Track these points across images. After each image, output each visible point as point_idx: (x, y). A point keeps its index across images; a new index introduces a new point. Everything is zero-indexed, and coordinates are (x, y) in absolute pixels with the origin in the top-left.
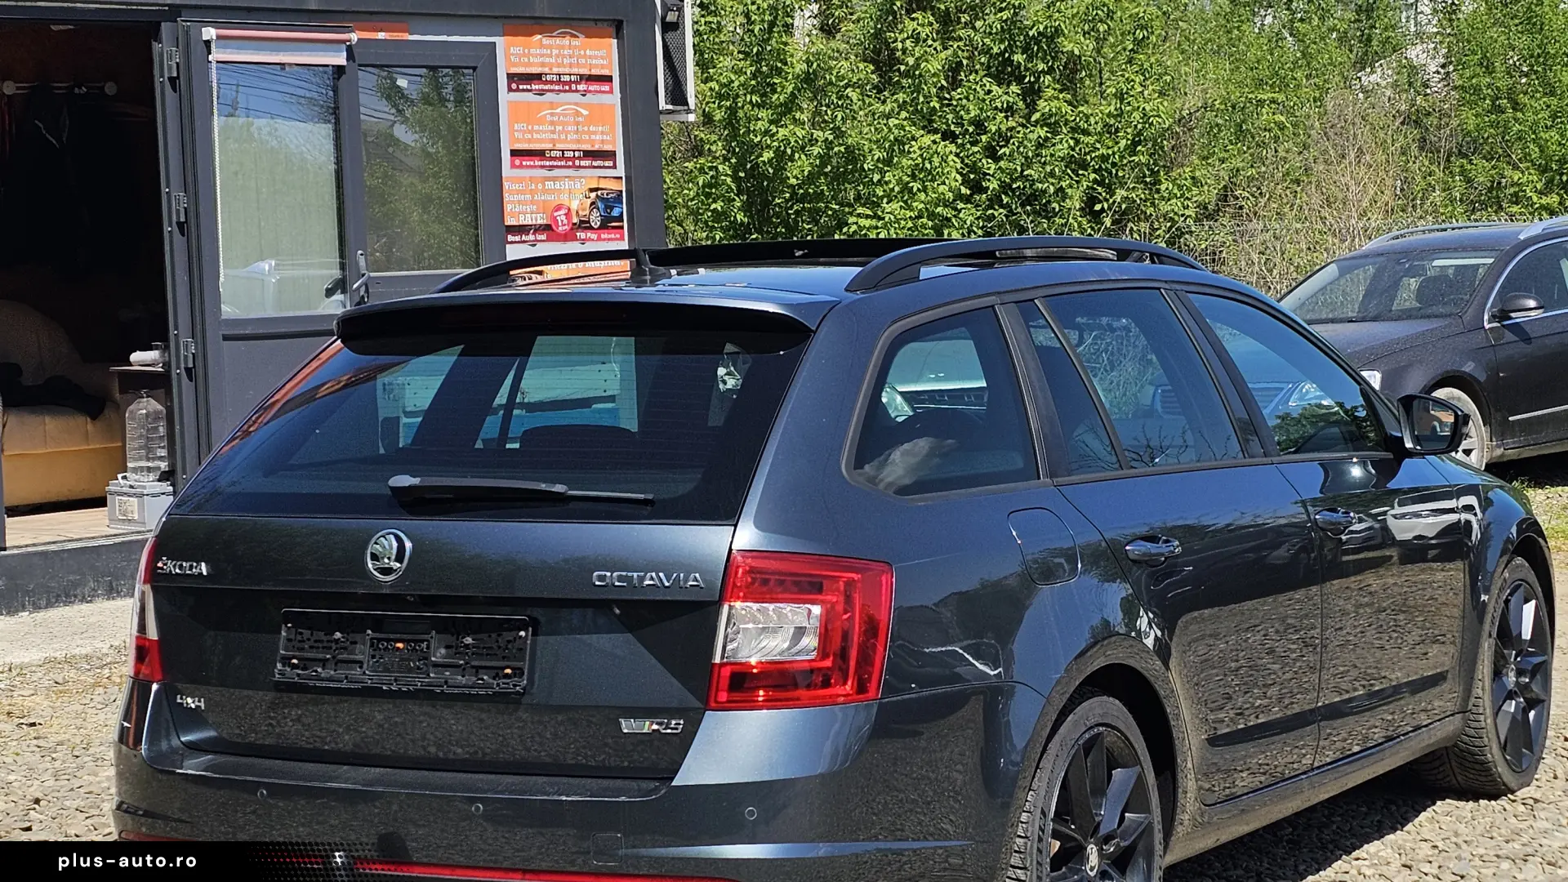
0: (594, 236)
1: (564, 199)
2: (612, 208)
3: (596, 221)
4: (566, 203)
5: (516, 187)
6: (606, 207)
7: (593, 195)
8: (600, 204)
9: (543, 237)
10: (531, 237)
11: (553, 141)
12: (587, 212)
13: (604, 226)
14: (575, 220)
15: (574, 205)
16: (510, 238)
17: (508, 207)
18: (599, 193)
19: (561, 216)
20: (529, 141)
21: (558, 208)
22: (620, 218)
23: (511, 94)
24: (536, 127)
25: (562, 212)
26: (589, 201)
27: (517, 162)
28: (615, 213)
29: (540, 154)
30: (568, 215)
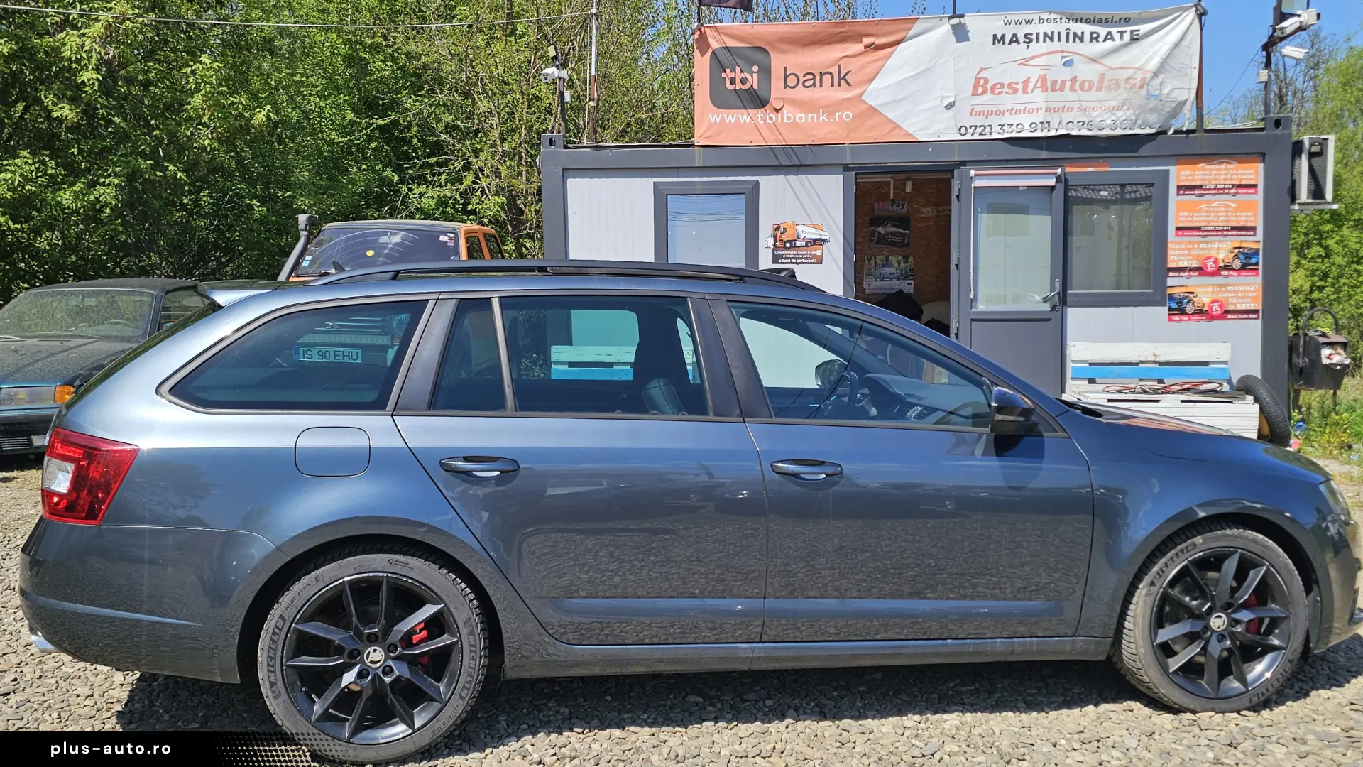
0: (1236, 274)
1: (1213, 253)
2: (1250, 258)
3: (1237, 264)
4: (1215, 255)
5: (1174, 253)
6: (1246, 258)
7: (1236, 251)
8: (1241, 256)
9: (1196, 274)
10: (1186, 274)
11: (1209, 222)
12: (1231, 260)
13: (1244, 267)
14: (1222, 265)
15: (1221, 256)
16: (1171, 274)
17: (1170, 258)
18: (1241, 250)
19: (1210, 264)
20: (1191, 222)
21: (1209, 258)
22: (1257, 264)
23: (1180, 197)
24: (1196, 214)
25: (1212, 260)
26: (1233, 254)
27: (1180, 233)
28: (1253, 261)
29: (1198, 229)
30: (1216, 261)
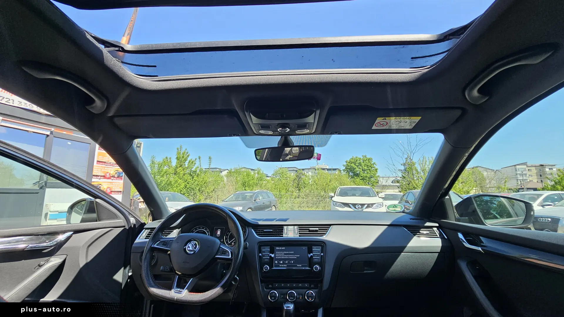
0: (116, 179)
1: (109, 171)
2: (120, 174)
3: (116, 176)
4: (110, 172)
5: (96, 170)
6: (119, 174)
7: (116, 171)
8: (117, 173)
9: (103, 178)
10: (99, 177)
11: (108, 161)
12: (114, 174)
13: (118, 177)
14: (111, 175)
15: (111, 173)
16: (94, 177)
17: (93, 172)
18: (118, 171)
19: (108, 175)
20: (102, 160)
21: (108, 173)
22: (122, 176)
23: (99, 150)
24: (104, 157)
25: (108, 174)
26: (115, 172)
27: (98, 163)
28: (121, 175)
29: (105, 162)
30: (110, 174)
